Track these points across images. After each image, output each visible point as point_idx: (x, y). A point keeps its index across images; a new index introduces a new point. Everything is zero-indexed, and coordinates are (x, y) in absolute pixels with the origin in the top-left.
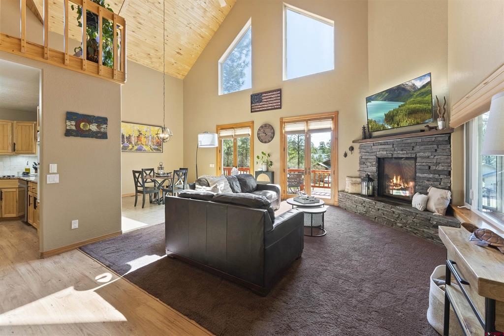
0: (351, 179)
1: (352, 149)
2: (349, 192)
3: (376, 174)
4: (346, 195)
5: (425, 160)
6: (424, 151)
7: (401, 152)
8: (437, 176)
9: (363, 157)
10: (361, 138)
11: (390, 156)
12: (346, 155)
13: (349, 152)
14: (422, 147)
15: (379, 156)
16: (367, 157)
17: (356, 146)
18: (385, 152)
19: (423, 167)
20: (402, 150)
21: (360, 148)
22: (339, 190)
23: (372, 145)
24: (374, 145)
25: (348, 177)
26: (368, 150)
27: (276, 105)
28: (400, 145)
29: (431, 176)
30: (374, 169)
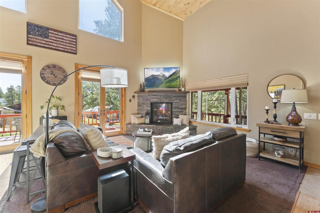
0: (135, 115)
1: (134, 97)
2: (136, 123)
3: (150, 111)
4: (134, 126)
5: (176, 104)
6: (176, 99)
7: (165, 100)
8: (181, 110)
9: (140, 102)
10: (139, 91)
11: (159, 101)
12: (130, 101)
13: (132, 99)
14: (176, 98)
15: (152, 102)
16: (144, 102)
17: (136, 95)
18: (156, 100)
19: (176, 107)
20: (166, 99)
21: (138, 96)
22: (127, 123)
23: (148, 95)
24: (149, 96)
25: (132, 114)
26: (145, 98)
27: (69, 49)
28: (165, 97)
29: (179, 110)
30: (149, 108)
